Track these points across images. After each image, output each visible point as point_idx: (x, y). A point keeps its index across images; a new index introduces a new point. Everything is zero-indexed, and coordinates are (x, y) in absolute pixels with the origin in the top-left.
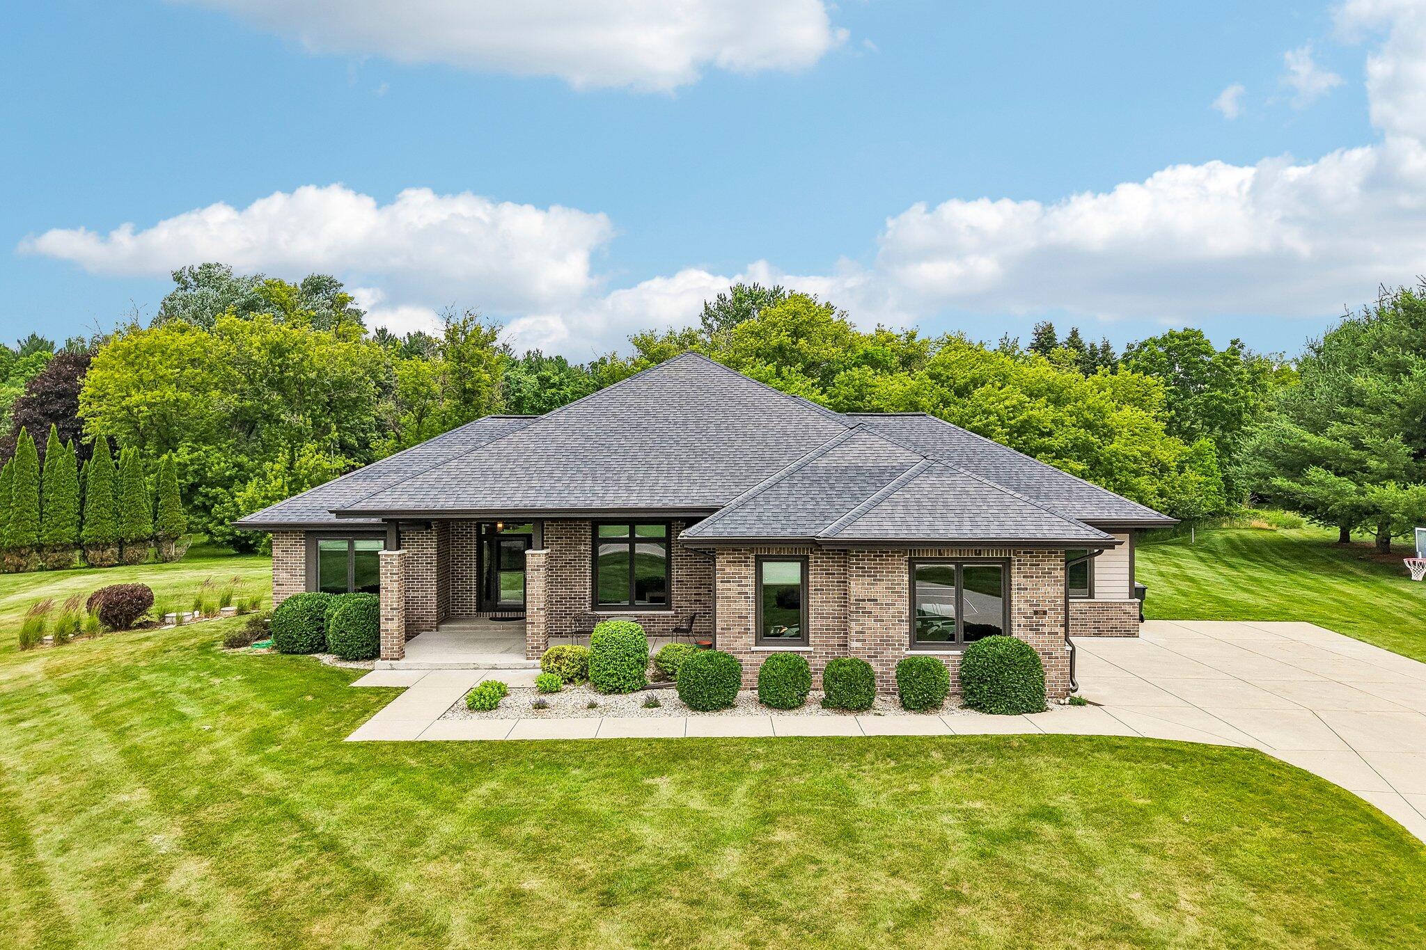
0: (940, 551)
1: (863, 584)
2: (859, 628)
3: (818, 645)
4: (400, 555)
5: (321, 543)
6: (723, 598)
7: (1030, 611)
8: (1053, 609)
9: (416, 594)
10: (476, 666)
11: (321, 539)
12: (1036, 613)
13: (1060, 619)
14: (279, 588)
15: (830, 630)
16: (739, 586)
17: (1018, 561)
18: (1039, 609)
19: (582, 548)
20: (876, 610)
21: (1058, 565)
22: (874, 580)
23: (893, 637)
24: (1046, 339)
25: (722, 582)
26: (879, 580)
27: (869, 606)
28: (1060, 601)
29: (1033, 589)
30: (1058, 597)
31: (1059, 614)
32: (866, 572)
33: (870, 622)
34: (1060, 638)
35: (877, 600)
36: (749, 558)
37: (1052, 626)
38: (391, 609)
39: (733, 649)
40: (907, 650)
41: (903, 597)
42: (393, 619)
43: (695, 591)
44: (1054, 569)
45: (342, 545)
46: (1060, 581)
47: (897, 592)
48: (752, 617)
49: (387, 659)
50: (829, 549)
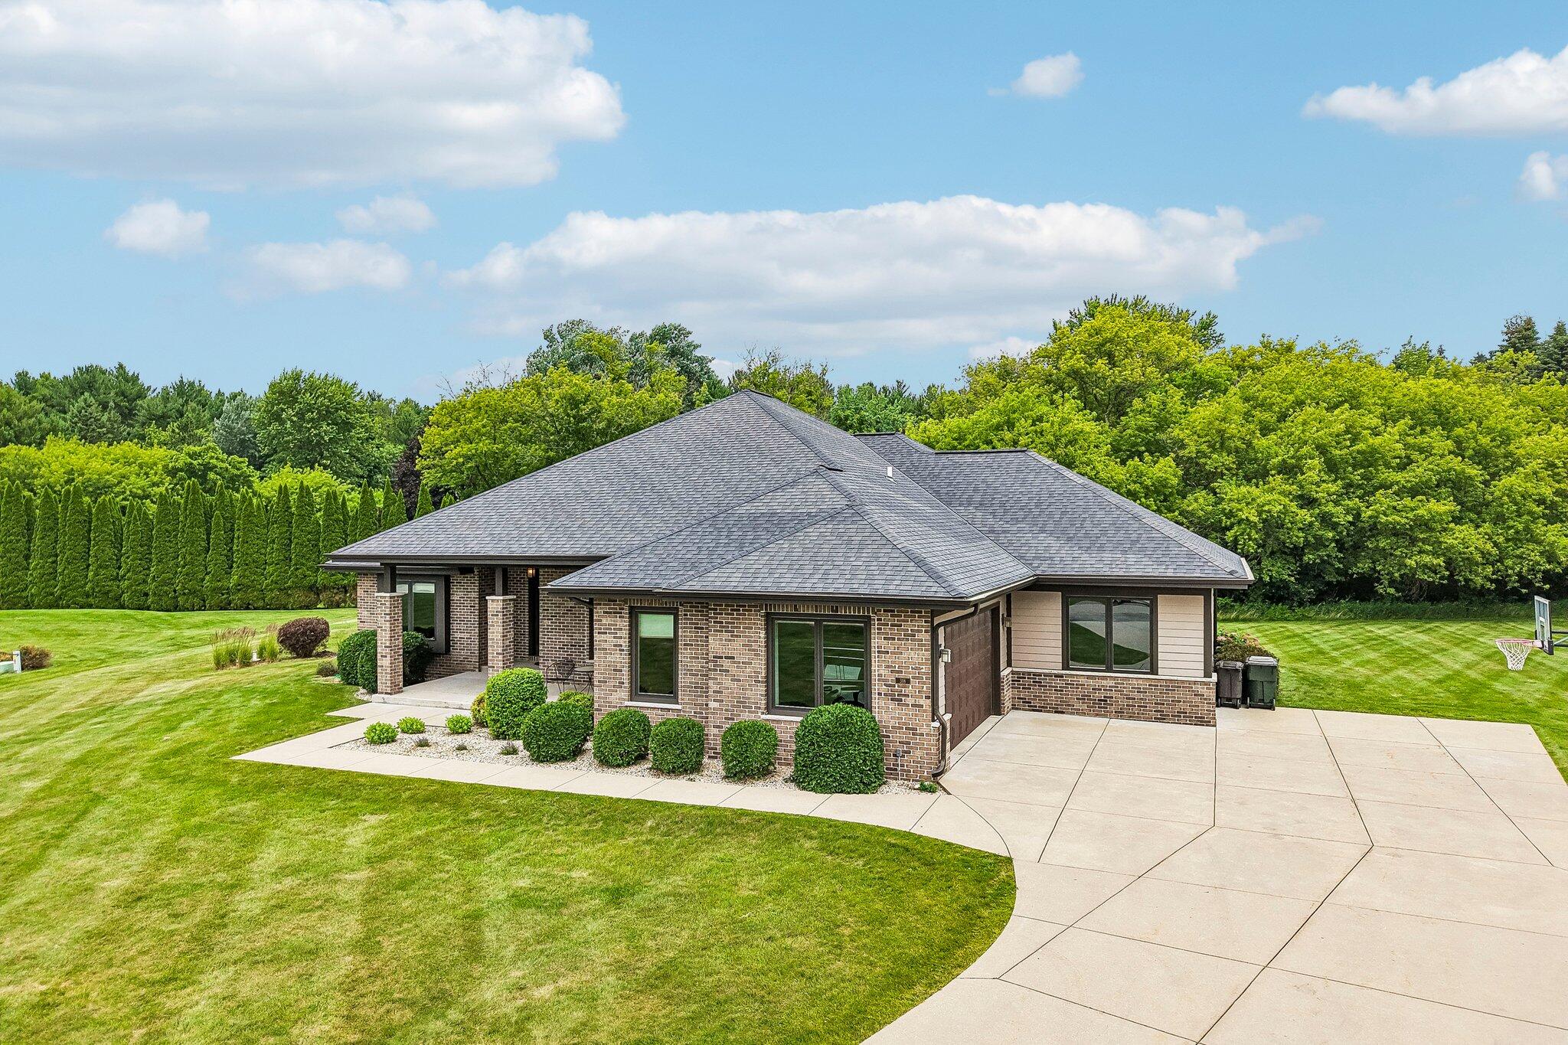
0: (796, 606)
1: (721, 640)
2: (716, 688)
3: (687, 704)
4: (391, 597)
6: (599, 649)
7: (892, 678)
8: (918, 678)
12: (898, 680)
13: (925, 689)
14: (362, 625)
15: (698, 687)
16: (614, 637)
17: (878, 620)
18: (902, 676)
20: (733, 669)
21: (922, 626)
22: (732, 636)
23: (749, 698)
24: (1519, 339)
25: (599, 633)
26: (737, 636)
27: (726, 664)
28: (926, 669)
29: (895, 653)
30: (922, 664)
31: (924, 683)
32: (724, 627)
33: (727, 682)
34: (925, 711)
35: (734, 658)
36: (623, 609)
37: (916, 697)
38: (385, 647)
39: (609, 702)
40: (763, 713)
41: (759, 655)
42: (386, 656)
44: (918, 631)
46: (925, 645)
47: (754, 650)
48: (626, 671)
49: (382, 693)
50: (694, 601)
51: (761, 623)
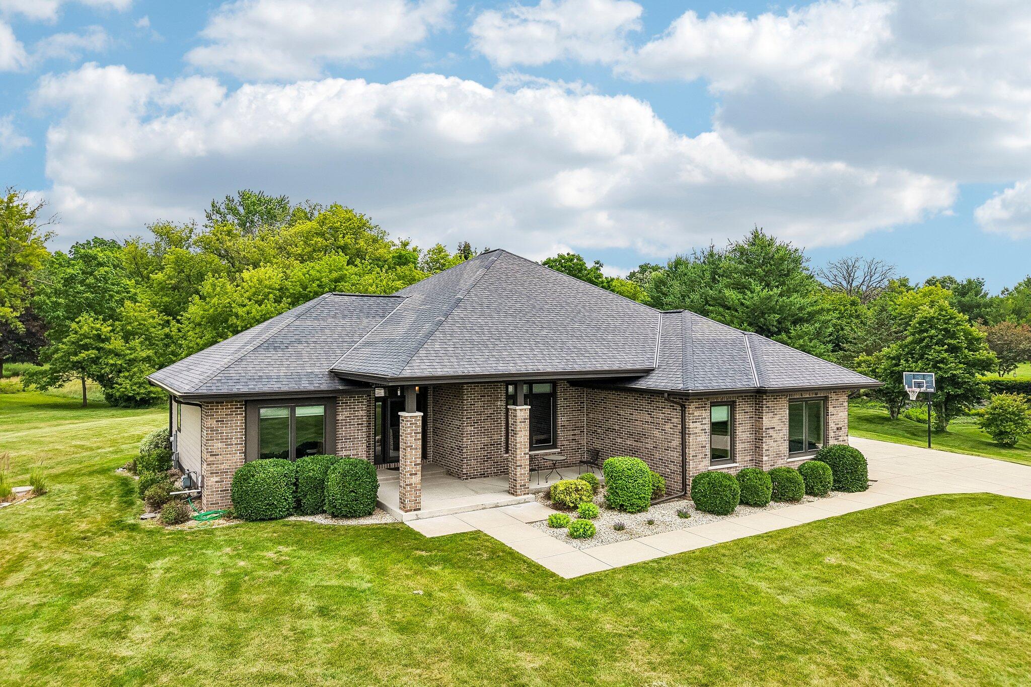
1: (769, 418)
2: (766, 448)
3: (740, 462)
5: (262, 411)
7: (835, 429)
8: (844, 427)
9: (348, 453)
10: (483, 506)
11: (262, 408)
12: (838, 429)
14: (212, 458)
15: (746, 450)
16: (701, 424)
17: (831, 398)
18: (839, 427)
19: (499, 403)
20: (774, 434)
21: (845, 399)
22: (773, 414)
23: (781, 451)
25: (693, 422)
26: (776, 414)
27: (771, 432)
29: (837, 414)
30: (846, 419)
31: (846, 429)
32: (770, 409)
33: (771, 443)
35: (774, 428)
36: (706, 404)
37: (844, 437)
38: (415, 465)
39: (698, 470)
41: (785, 424)
42: (416, 474)
43: (572, 433)
44: (844, 402)
45: (282, 413)
46: (846, 409)
47: (783, 422)
48: (708, 446)
49: (411, 510)
50: (744, 395)
51: (786, 405)
